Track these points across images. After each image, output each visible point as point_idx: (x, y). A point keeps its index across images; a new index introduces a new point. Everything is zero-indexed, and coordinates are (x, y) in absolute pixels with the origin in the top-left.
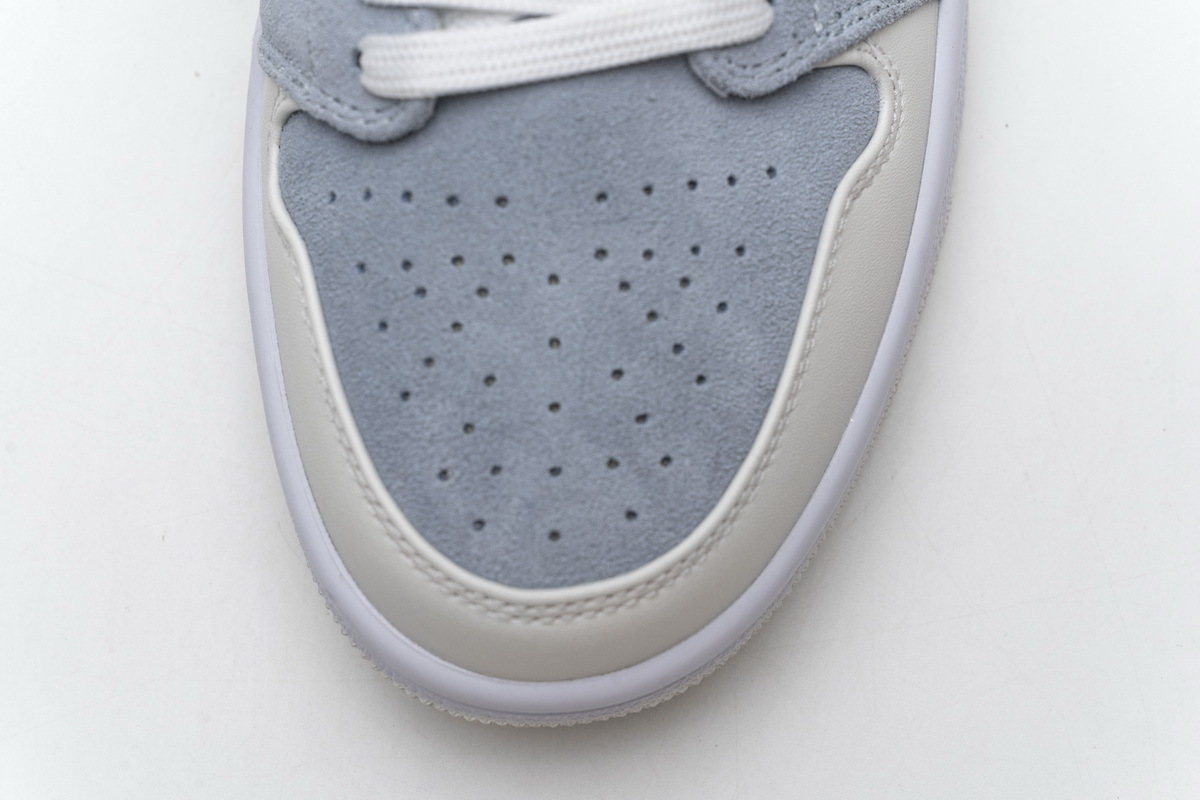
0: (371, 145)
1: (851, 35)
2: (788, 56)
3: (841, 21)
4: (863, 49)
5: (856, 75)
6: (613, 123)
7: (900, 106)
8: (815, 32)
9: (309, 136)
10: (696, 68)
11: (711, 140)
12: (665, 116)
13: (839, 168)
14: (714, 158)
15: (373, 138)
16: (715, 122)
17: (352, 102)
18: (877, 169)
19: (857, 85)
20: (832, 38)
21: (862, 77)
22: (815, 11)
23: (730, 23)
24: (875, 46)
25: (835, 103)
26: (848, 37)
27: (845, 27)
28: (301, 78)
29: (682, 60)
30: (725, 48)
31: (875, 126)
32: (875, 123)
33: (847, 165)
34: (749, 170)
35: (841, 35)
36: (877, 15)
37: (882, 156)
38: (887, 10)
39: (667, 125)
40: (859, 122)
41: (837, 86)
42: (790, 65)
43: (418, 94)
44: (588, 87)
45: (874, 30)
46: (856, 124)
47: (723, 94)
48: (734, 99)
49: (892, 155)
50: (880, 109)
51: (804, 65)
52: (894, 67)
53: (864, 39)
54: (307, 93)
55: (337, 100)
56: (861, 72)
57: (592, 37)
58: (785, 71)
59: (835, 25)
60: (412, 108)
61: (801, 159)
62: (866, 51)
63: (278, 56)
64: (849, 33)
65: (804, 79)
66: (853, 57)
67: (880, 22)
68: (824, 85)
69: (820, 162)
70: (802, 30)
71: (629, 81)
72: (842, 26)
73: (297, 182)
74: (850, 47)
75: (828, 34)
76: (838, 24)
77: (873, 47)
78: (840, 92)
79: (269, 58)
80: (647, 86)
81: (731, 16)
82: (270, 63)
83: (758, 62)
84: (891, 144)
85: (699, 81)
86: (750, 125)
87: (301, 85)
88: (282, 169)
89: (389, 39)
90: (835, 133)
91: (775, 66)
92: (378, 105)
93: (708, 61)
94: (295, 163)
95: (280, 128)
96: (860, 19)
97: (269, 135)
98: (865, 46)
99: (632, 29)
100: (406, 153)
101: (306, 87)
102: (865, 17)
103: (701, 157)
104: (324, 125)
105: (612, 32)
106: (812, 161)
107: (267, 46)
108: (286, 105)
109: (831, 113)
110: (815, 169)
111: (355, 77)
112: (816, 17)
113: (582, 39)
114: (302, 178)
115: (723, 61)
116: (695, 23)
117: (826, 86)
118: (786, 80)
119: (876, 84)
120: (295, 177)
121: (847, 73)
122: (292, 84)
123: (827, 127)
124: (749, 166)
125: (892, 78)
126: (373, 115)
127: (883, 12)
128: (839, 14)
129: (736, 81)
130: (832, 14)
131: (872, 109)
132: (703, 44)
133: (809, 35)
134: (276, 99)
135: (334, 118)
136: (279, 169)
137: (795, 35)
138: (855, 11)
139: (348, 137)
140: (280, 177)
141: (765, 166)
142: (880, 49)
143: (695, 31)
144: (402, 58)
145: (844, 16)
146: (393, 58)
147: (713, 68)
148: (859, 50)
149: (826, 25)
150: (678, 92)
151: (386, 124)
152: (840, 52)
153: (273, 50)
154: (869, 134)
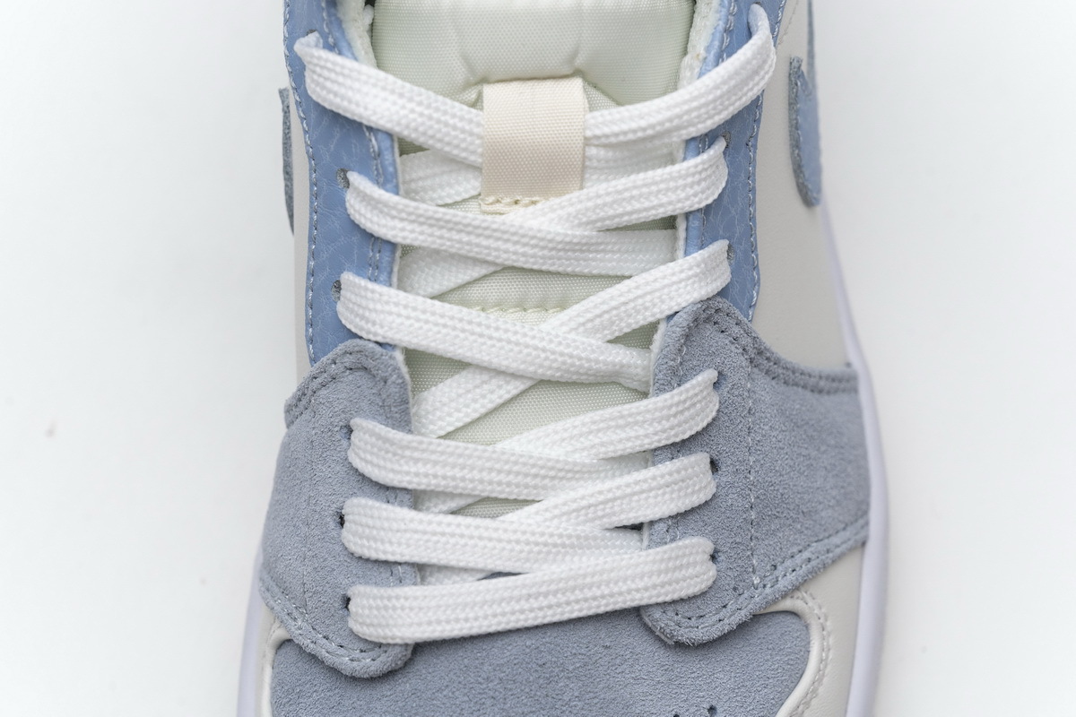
0: (354, 680)
1: (785, 587)
2: (729, 607)
3: (776, 573)
4: (795, 597)
5: (789, 620)
6: (571, 668)
7: (828, 645)
8: (753, 584)
9: (299, 664)
10: (647, 620)
11: (659, 682)
12: (618, 661)
13: (773, 705)
14: (661, 699)
15: (357, 674)
16: (663, 666)
17: (339, 640)
18: (807, 704)
19: (790, 629)
20: (768, 590)
21: (794, 621)
22: (753, 566)
23: (677, 582)
24: (806, 592)
25: (770, 646)
26: (782, 589)
27: (780, 579)
28: (296, 614)
29: (635, 613)
30: (674, 602)
31: (806, 665)
32: (805, 661)
33: (780, 702)
34: (693, 709)
35: (776, 587)
36: (809, 566)
37: (812, 693)
38: (818, 561)
39: (619, 670)
40: (792, 662)
41: (772, 630)
42: (731, 616)
43: (398, 641)
44: (550, 636)
45: (806, 580)
46: (788, 664)
47: (671, 643)
48: (680, 646)
49: (821, 690)
50: (811, 649)
51: (743, 615)
52: (823, 610)
53: (797, 588)
54: (300, 628)
55: (326, 638)
56: (794, 616)
57: (555, 593)
58: (726, 621)
59: (771, 577)
60: (393, 652)
61: (738, 698)
62: (798, 598)
63: (276, 589)
64: (783, 584)
65: (742, 626)
66: (787, 604)
67: (811, 573)
68: (761, 630)
69: (756, 701)
70: (741, 584)
71: (588, 630)
72: (777, 578)
73: (287, 705)
74: (784, 596)
75: (765, 586)
76: (774, 576)
77: (805, 594)
78: (775, 636)
79: (268, 590)
80: (603, 634)
81: (678, 575)
82: (268, 595)
83: (702, 614)
84: (820, 680)
85: (650, 631)
86: (694, 667)
87: (295, 619)
88: (274, 690)
89: (375, 590)
90: (770, 674)
91: (718, 617)
92: (362, 646)
93: (657, 614)
94: (286, 688)
95: (273, 652)
96: (793, 571)
97: (264, 656)
98: (798, 594)
99: (590, 586)
100: (385, 689)
101: (300, 622)
102: (797, 569)
103: (650, 698)
104: (314, 658)
105: (573, 589)
106: (749, 700)
107: (266, 577)
108: (280, 634)
109: (767, 655)
110: (751, 707)
111: (344, 619)
112: (754, 572)
113: (546, 595)
114: (291, 702)
115: (671, 614)
116: (647, 581)
117: (763, 631)
118: (727, 629)
119: (807, 626)
120: (285, 700)
121: (781, 618)
122: (287, 617)
123: (762, 668)
124: (692, 705)
125: (821, 621)
126: (357, 654)
127: (813, 563)
128: (775, 567)
129: (682, 631)
130: (768, 568)
131: (803, 649)
132: (653, 601)
133: (748, 589)
134: (272, 625)
135: (323, 654)
136: (271, 689)
137: (735, 589)
138: (789, 563)
139: (334, 671)
140: (272, 697)
141: (707, 706)
142: (811, 595)
143: (646, 589)
144: (386, 608)
145: (779, 568)
146: (378, 608)
147: (661, 620)
148: (792, 597)
149: (763, 578)
150: (631, 639)
151: (369, 664)
152: (775, 601)
153: (271, 583)
154: (800, 672)
